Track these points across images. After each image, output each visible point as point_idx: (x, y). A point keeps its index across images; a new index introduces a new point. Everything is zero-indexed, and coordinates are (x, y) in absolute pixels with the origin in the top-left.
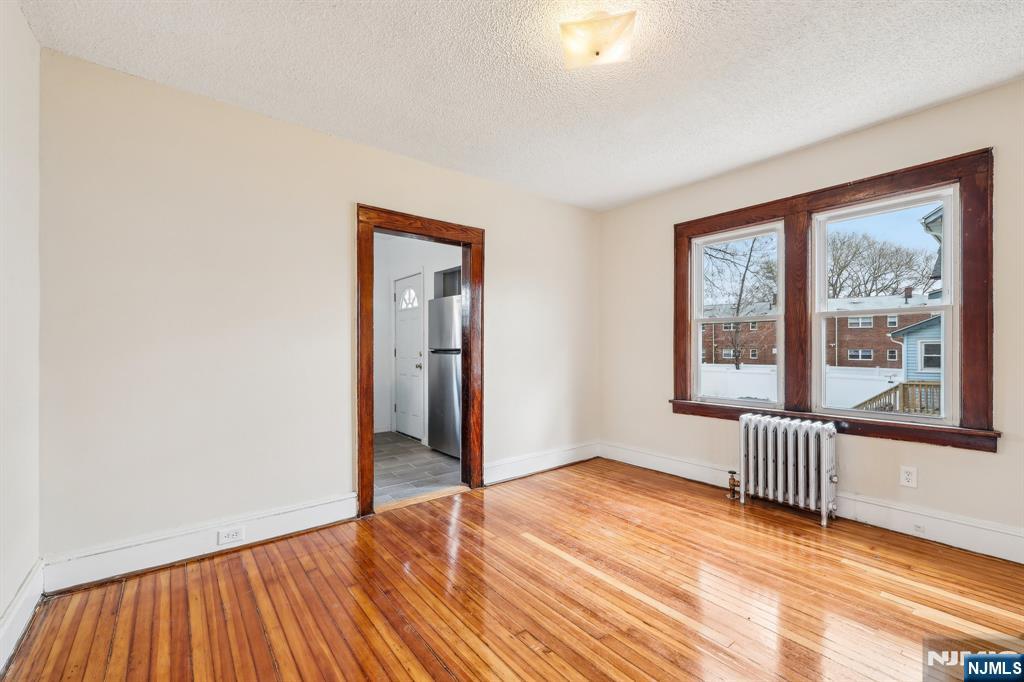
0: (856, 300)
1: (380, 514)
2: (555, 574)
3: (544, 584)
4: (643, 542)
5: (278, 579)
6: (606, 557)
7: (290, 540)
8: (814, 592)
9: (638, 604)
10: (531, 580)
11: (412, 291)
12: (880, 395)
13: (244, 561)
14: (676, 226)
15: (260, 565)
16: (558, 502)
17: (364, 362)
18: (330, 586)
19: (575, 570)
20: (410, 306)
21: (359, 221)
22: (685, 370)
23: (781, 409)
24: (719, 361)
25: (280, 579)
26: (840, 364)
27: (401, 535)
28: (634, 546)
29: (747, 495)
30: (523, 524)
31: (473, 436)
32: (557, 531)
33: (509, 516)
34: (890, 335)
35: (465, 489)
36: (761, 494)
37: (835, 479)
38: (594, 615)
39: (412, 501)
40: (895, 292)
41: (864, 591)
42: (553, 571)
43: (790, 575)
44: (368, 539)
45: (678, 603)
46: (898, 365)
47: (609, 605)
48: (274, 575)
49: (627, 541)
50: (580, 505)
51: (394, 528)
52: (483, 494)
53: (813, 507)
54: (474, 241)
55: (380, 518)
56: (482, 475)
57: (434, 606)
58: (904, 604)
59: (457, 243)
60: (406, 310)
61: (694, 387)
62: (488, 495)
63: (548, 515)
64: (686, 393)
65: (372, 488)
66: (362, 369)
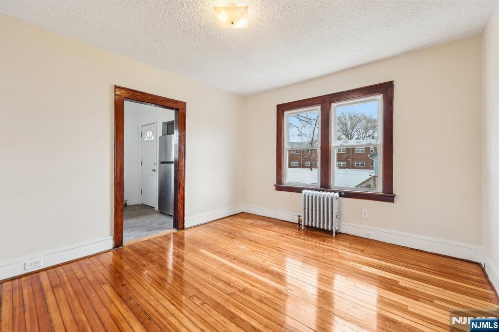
0: (358, 141)
1: (126, 247)
2: (213, 268)
3: (207, 273)
4: (257, 250)
5: (61, 285)
6: (239, 258)
7: (71, 264)
8: (325, 264)
9: (249, 277)
10: (201, 272)
11: (150, 132)
12: (365, 181)
13: (42, 277)
14: (278, 106)
15: (51, 279)
16: (220, 234)
17: (118, 168)
18: (91, 285)
19: (223, 265)
20: (149, 139)
21: (116, 95)
22: (281, 171)
23: (319, 188)
24: (304, 167)
25: (62, 285)
26: (352, 168)
27: (136, 256)
28: (253, 251)
29: (305, 225)
30: (201, 246)
31: (179, 205)
32: (218, 248)
33: (196, 242)
34: (369, 156)
35: (175, 231)
36: (310, 225)
37: (338, 216)
38: (229, 284)
39: (145, 239)
40: (373, 138)
41: (344, 262)
42: (212, 266)
43: (317, 258)
44: (118, 259)
45: (268, 275)
46: (372, 168)
47: (236, 279)
48: (58, 283)
49: (249, 249)
50: (232, 235)
51: (133, 253)
52: (184, 233)
53: (330, 229)
54: (181, 108)
55: (126, 248)
56: (184, 223)
57: (149, 289)
58: (358, 266)
59: (172, 109)
60: (148, 141)
61: (284, 179)
62: (187, 233)
63: (215, 240)
64: (281, 181)
65: (122, 234)
66: (117, 172)
